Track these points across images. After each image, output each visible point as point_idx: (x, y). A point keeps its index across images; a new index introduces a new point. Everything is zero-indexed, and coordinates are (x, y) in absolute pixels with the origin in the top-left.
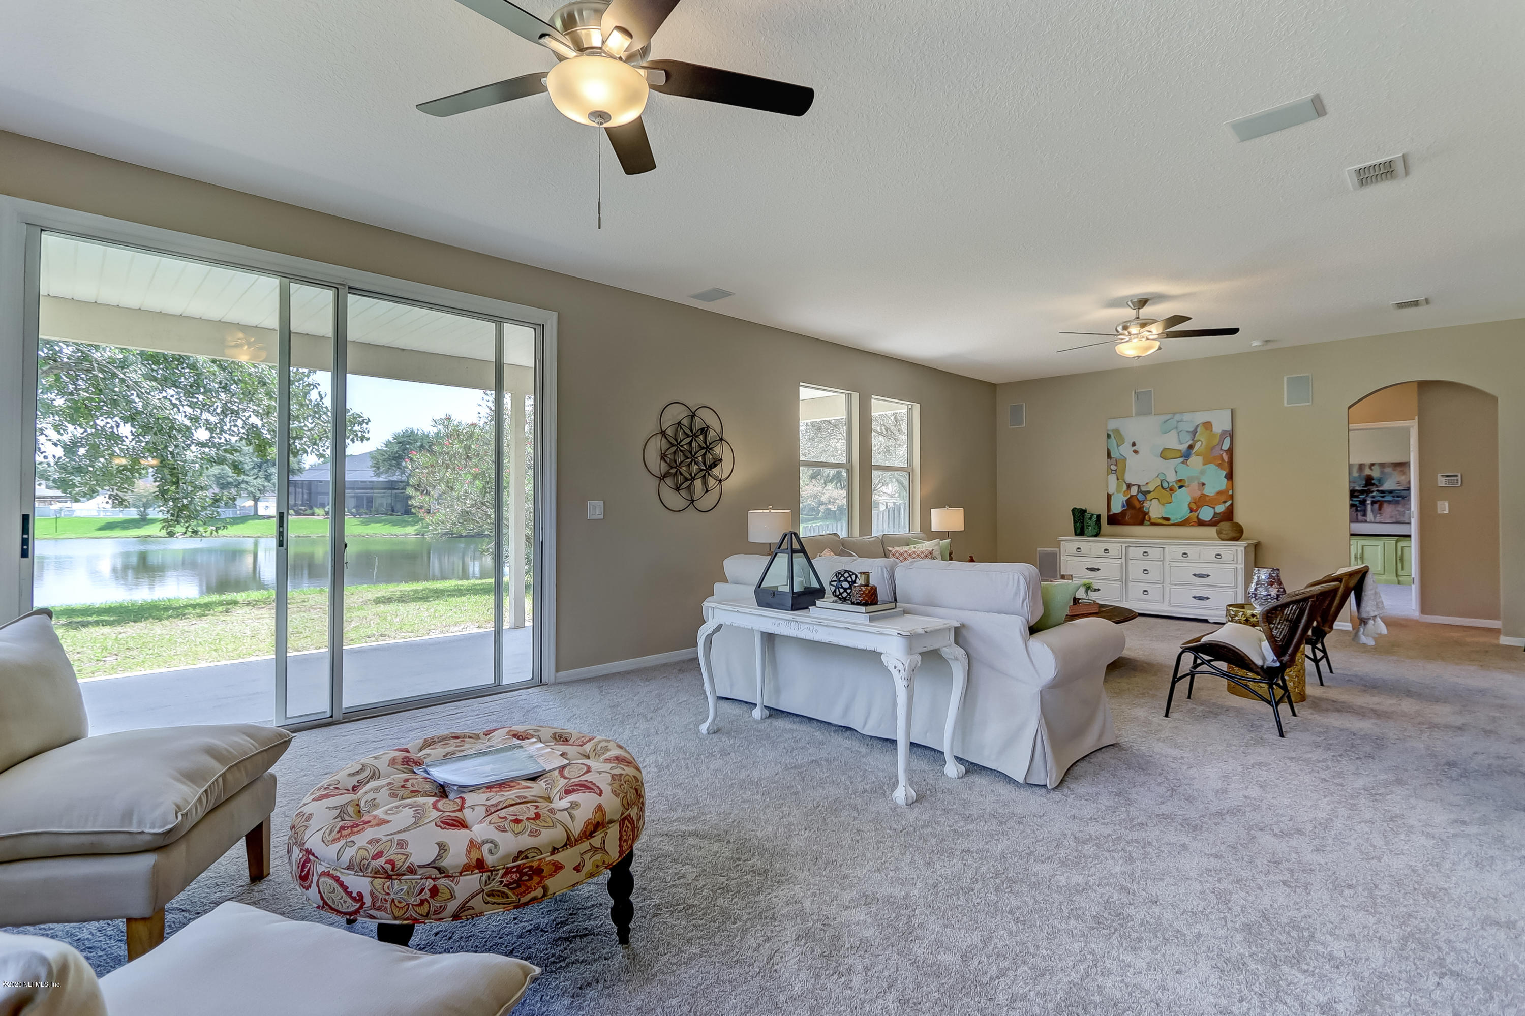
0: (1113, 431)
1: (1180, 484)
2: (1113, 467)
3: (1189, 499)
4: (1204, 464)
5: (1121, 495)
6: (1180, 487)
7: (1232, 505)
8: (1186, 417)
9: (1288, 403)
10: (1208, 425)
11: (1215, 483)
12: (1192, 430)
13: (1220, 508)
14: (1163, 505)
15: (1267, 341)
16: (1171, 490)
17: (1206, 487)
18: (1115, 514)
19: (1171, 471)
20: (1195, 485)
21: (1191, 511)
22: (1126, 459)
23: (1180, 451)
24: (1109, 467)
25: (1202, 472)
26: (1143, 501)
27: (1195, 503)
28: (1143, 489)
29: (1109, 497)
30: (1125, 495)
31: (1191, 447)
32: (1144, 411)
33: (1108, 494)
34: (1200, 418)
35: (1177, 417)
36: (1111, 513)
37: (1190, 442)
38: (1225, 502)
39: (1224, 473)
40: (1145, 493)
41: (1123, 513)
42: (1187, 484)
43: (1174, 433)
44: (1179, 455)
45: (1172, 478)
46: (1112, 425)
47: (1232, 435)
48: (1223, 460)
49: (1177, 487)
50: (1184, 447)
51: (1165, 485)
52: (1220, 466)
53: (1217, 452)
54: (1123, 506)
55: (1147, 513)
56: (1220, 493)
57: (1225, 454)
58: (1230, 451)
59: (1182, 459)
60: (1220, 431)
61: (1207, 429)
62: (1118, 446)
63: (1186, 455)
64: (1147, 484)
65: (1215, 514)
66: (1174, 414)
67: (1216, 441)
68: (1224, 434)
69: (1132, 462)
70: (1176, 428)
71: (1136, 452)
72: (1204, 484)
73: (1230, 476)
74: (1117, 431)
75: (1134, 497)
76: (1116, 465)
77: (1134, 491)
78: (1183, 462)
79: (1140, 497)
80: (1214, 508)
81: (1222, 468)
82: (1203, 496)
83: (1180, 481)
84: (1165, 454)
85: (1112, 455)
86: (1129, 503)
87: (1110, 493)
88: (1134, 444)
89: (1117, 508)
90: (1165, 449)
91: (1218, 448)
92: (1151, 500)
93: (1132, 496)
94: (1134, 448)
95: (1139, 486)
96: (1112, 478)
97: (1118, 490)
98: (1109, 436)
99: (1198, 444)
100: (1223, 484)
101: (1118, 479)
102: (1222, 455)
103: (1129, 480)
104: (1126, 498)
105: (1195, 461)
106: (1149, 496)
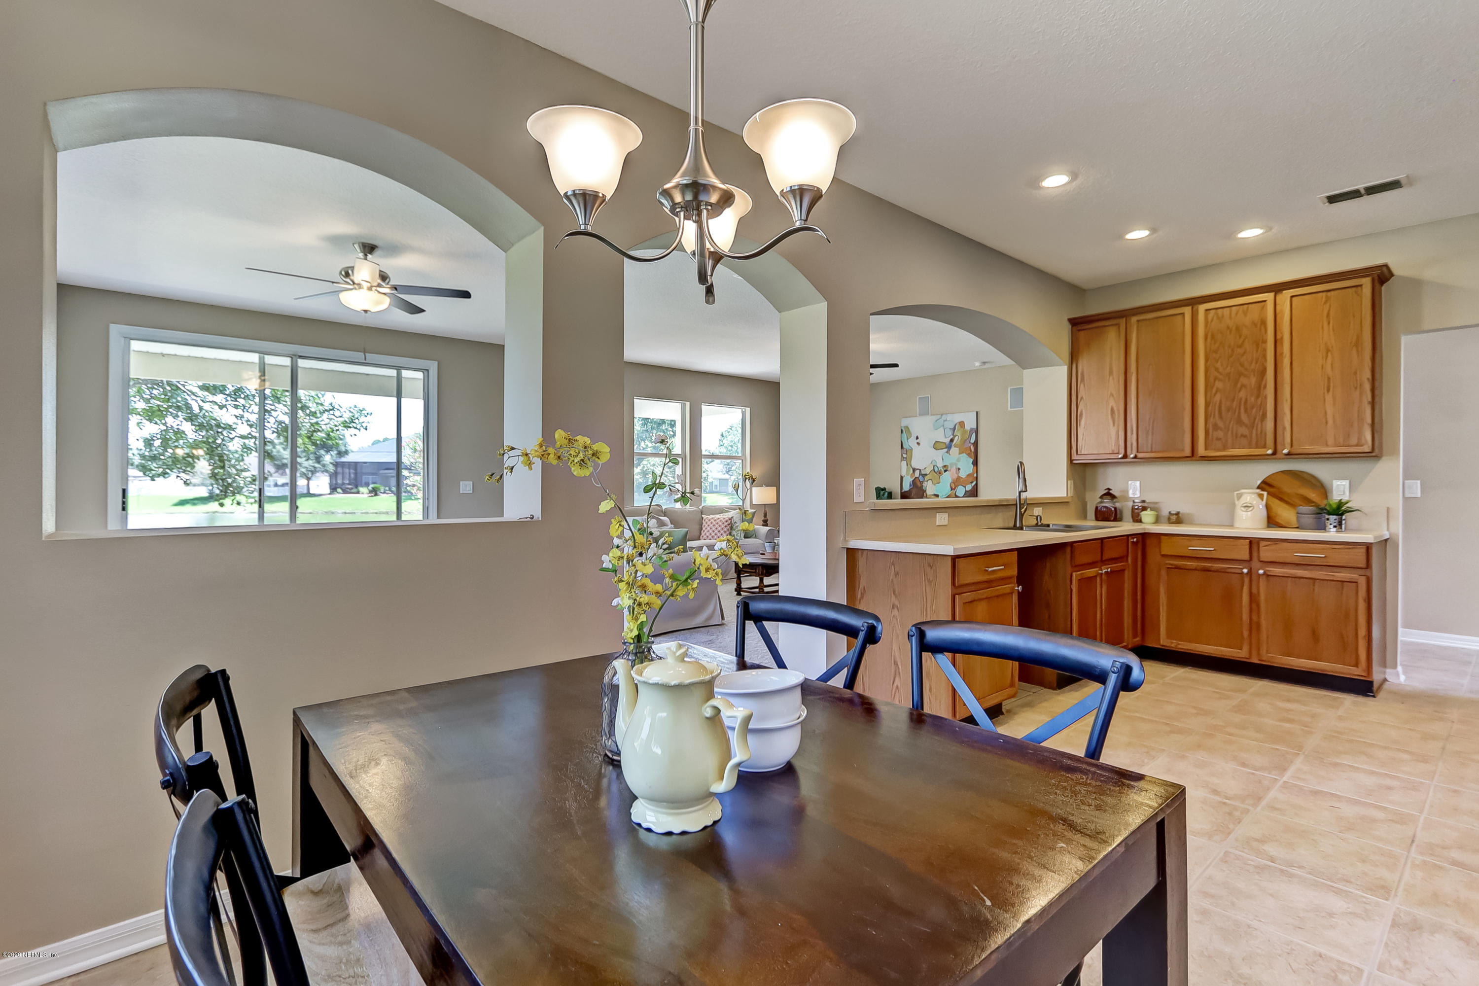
0: (904, 427)
1: (945, 469)
2: (905, 456)
3: (950, 481)
4: (960, 454)
5: (909, 476)
6: (945, 471)
7: (977, 484)
8: (949, 417)
9: (1011, 408)
10: (962, 424)
11: (966, 467)
12: (952, 427)
13: (969, 487)
14: (935, 485)
15: (984, 363)
16: (940, 473)
17: (961, 470)
18: (905, 492)
19: (939, 458)
20: (954, 470)
21: (952, 490)
22: (912, 449)
23: (945, 443)
24: (902, 455)
25: (958, 460)
26: (923, 482)
27: (954, 483)
28: (923, 472)
29: (902, 478)
30: (911, 477)
31: (952, 440)
32: (924, 413)
33: (901, 477)
34: (957, 418)
35: (944, 417)
36: (903, 491)
37: (952, 437)
38: (972, 482)
39: (972, 460)
40: (924, 475)
41: (910, 491)
42: (949, 469)
43: (942, 429)
44: (945, 447)
45: (940, 465)
46: (905, 422)
47: (977, 432)
48: (971, 450)
49: (943, 470)
50: (947, 441)
51: (936, 469)
52: (969, 455)
53: (967, 445)
54: (910, 485)
55: (925, 491)
56: (969, 475)
57: (972, 447)
58: (976, 444)
59: (946, 450)
60: (969, 429)
61: (961, 427)
62: (907, 439)
63: (949, 447)
64: (925, 468)
65: (966, 491)
66: (942, 415)
67: (967, 435)
68: (972, 430)
69: (916, 451)
70: (943, 426)
71: (918, 444)
72: (959, 469)
73: (975, 463)
74: (907, 427)
75: (917, 479)
76: (906, 454)
77: (917, 474)
78: (947, 452)
79: (921, 478)
80: (965, 487)
81: (971, 457)
82: (959, 478)
83: (945, 466)
84: (937, 446)
85: (904, 446)
86: (914, 482)
87: (903, 475)
88: (917, 438)
89: (906, 488)
90: (936, 442)
91: (968, 441)
92: (927, 481)
93: (916, 478)
94: (918, 441)
95: (920, 470)
96: (904, 463)
97: (907, 474)
98: (902, 431)
99: (956, 438)
100: (970, 469)
101: (907, 465)
102: (970, 447)
103: (915, 464)
104: (912, 479)
105: (954, 450)
106: (927, 478)
